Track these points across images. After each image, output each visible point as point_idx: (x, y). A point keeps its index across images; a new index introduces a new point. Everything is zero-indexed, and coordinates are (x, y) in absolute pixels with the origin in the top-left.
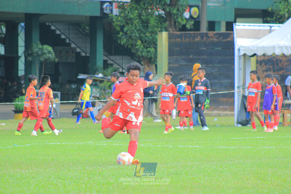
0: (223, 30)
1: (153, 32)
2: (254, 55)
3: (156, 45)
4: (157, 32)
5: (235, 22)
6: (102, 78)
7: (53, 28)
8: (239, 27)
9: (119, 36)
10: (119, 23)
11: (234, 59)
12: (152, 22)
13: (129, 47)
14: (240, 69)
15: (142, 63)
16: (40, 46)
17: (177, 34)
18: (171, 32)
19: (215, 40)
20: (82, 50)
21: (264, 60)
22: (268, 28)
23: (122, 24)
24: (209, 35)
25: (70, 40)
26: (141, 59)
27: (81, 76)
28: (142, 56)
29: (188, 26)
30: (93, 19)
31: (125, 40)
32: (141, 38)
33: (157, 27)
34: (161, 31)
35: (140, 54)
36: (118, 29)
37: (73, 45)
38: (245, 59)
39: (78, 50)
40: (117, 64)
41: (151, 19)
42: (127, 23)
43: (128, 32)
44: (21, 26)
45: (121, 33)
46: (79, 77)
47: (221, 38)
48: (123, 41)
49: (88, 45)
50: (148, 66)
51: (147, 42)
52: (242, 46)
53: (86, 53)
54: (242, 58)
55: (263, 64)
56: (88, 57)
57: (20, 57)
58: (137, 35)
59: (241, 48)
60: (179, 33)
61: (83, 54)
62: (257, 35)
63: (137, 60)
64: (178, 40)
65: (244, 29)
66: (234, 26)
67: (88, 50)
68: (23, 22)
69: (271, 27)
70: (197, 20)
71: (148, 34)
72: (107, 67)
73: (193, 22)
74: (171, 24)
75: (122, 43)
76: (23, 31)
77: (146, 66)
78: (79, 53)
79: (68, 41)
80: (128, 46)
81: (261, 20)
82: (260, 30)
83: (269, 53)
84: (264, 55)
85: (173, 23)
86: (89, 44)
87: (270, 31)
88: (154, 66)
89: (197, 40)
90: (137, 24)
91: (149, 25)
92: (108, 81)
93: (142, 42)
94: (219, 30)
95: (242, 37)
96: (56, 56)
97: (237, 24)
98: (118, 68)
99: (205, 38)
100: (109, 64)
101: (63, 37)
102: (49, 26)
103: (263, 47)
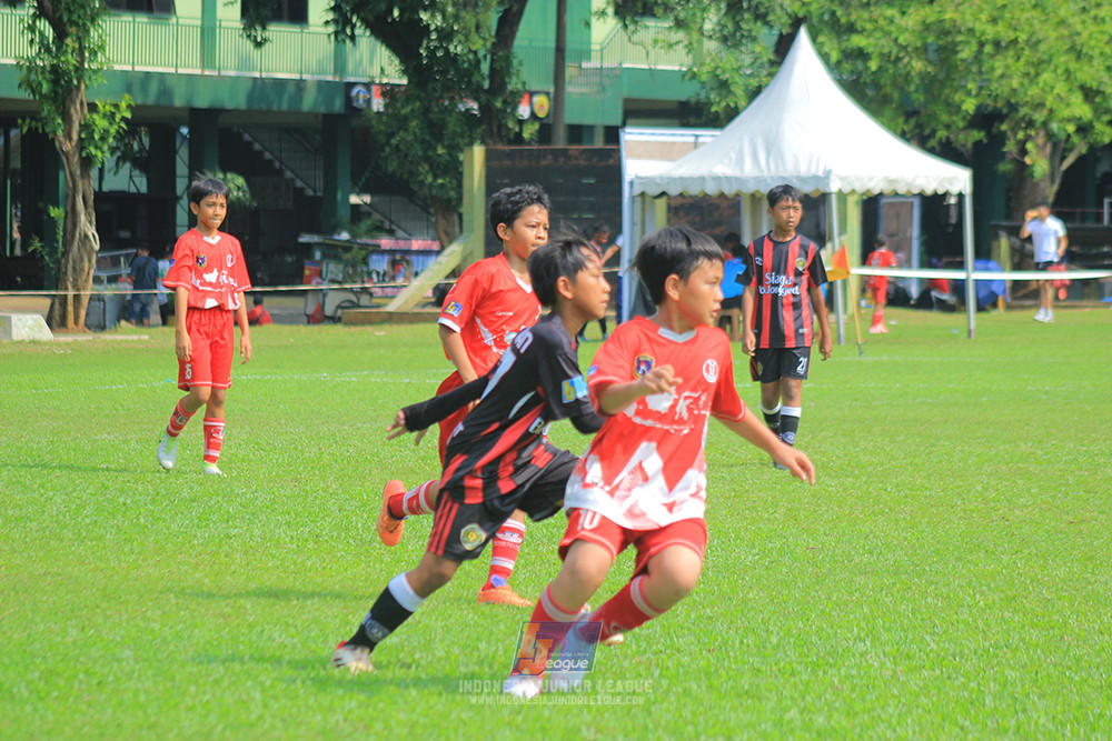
0: (599, 143)
1: (454, 147)
2: (663, 194)
3: (461, 174)
4: (461, 144)
5: (624, 124)
6: (348, 241)
7: (247, 137)
8: (632, 136)
9: (383, 155)
10: (382, 128)
11: (620, 204)
12: (452, 124)
13: (405, 176)
14: (633, 224)
15: (432, 211)
16: (220, 175)
17: (503, 152)
18: (492, 147)
19: (582, 162)
20: (308, 185)
21: (682, 206)
22: (692, 139)
23: (389, 131)
24: (570, 153)
25: (281, 163)
26: (429, 202)
27: (305, 239)
28: (433, 198)
29: (526, 135)
30: (330, 119)
31: (395, 164)
32: (427, 159)
33: (462, 136)
34: (471, 144)
35: (427, 193)
36: (382, 139)
37: (289, 174)
38: (643, 202)
39: (299, 184)
40: (380, 213)
41: (448, 119)
42: (399, 129)
43: (401, 147)
44: (181, 134)
45: (387, 150)
46: (301, 240)
47: (595, 159)
48: (392, 166)
49: (320, 173)
50: (445, 218)
51: (442, 167)
52: (637, 177)
53: (314, 190)
54: (639, 200)
55: (681, 214)
56: (320, 198)
57: (180, 198)
58: (420, 153)
59: (636, 182)
60: (507, 148)
61: (310, 192)
62: (667, 153)
63: (421, 204)
64: (507, 163)
65: (641, 142)
66: (621, 134)
67: (320, 184)
68: (184, 124)
69: (697, 136)
70: (545, 122)
71: (440, 151)
72: (360, 220)
73: (536, 126)
74: (492, 130)
75: (390, 169)
76: (186, 143)
77: (440, 216)
78: (302, 190)
79: (277, 165)
80: (402, 174)
81: (676, 121)
82: (673, 143)
83: (694, 190)
84: (681, 195)
85: (495, 129)
86: (322, 173)
87: (696, 145)
88: (456, 217)
89: (544, 162)
90: (417, 130)
91: (444, 132)
92: (361, 249)
93: (431, 167)
94: (591, 141)
95: (639, 156)
96: (253, 196)
97: (628, 130)
98: (381, 222)
99: (561, 160)
100: (364, 214)
101: (267, 155)
102: (240, 135)
103: (681, 178)
